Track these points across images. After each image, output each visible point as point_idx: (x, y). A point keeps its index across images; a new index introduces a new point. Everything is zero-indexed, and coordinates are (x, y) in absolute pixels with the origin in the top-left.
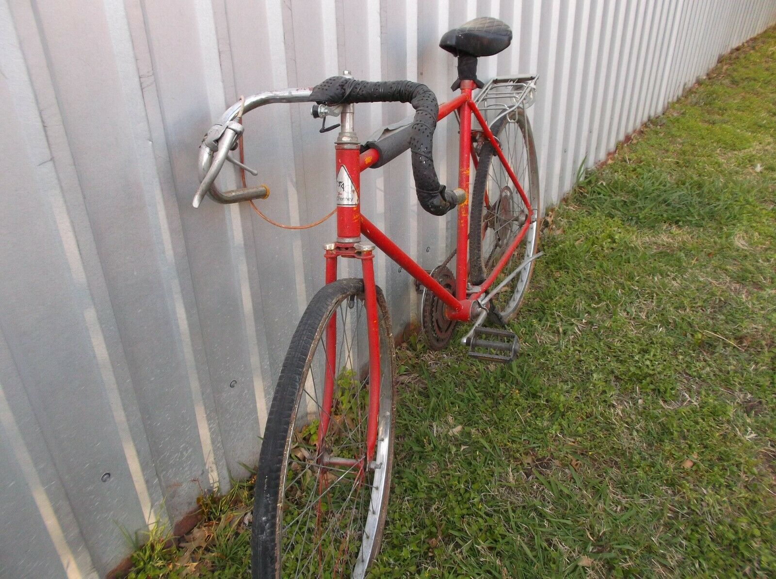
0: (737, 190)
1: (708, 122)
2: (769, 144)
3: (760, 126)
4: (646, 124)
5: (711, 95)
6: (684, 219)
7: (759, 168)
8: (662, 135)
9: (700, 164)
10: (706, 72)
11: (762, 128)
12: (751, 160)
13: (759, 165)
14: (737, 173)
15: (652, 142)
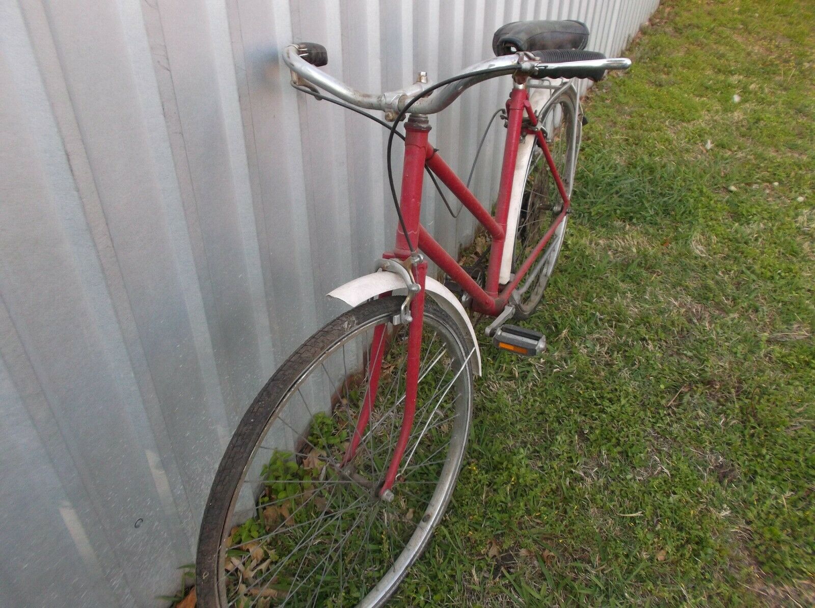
0: (690, 176)
1: (654, 83)
2: (717, 112)
3: (707, 88)
4: (591, 88)
5: (655, 47)
6: (639, 216)
7: (709, 146)
8: (608, 102)
9: (650, 141)
10: (649, 17)
11: (709, 91)
12: (701, 135)
13: (709, 142)
14: (687, 151)
15: (599, 111)
